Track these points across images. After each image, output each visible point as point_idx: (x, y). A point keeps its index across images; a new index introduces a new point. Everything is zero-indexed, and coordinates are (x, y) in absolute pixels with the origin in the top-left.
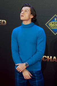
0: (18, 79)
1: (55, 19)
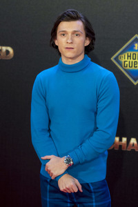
0: (48, 200)
1: (136, 45)
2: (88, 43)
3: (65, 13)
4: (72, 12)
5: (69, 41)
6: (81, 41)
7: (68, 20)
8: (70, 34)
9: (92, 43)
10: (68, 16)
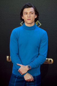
2: (36, 17)
3: (26, 5)
4: (29, 4)
5: (29, 16)
6: (33, 16)
7: (27, 8)
8: (29, 13)
9: (38, 17)
10: (27, 6)
